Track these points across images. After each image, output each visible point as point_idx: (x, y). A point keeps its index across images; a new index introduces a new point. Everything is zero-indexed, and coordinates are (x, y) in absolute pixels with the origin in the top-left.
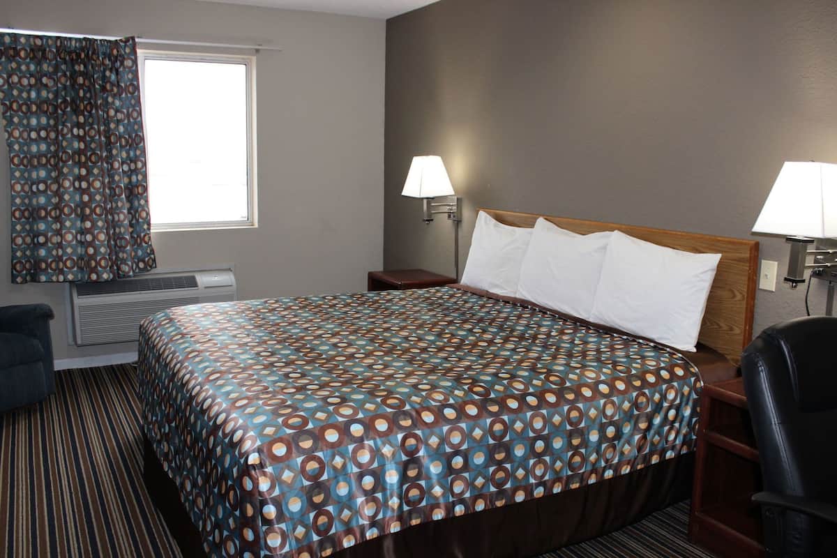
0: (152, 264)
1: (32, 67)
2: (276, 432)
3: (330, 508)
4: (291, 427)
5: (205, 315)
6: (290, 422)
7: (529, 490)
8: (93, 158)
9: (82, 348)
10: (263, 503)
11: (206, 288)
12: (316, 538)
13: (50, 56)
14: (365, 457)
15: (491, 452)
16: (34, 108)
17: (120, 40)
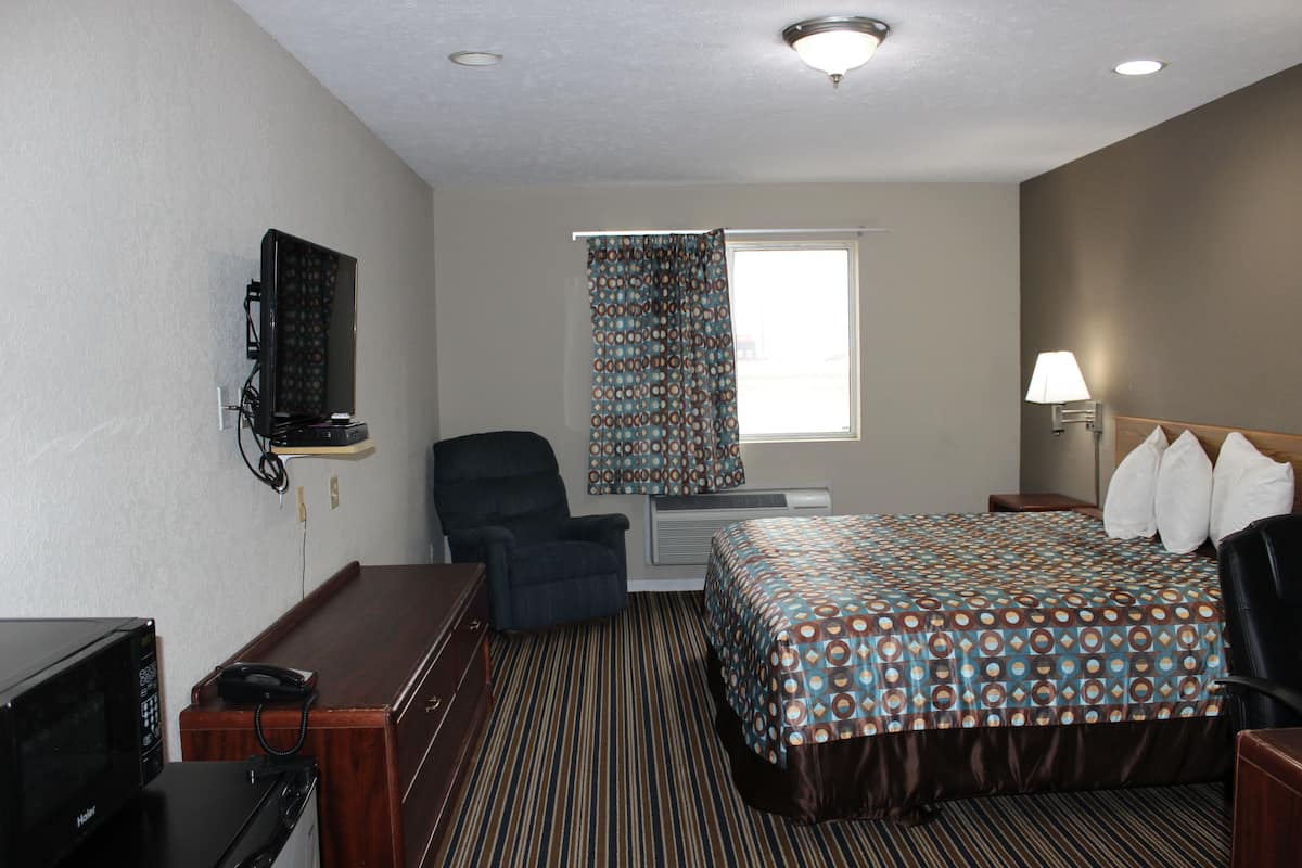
0: (740, 478)
1: (620, 269)
2: (806, 617)
3: (852, 694)
4: (821, 614)
5: (777, 527)
6: (822, 610)
7: (1079, 713)
8: (673, 362)
9: (657, 566)
10: (786, 677)
11: (797, 508)
12: (835, 718)
13: (637, 255)
14: (890, 650)
15: (1033, 665)
16: (621, 310)
17: (709, 233)
